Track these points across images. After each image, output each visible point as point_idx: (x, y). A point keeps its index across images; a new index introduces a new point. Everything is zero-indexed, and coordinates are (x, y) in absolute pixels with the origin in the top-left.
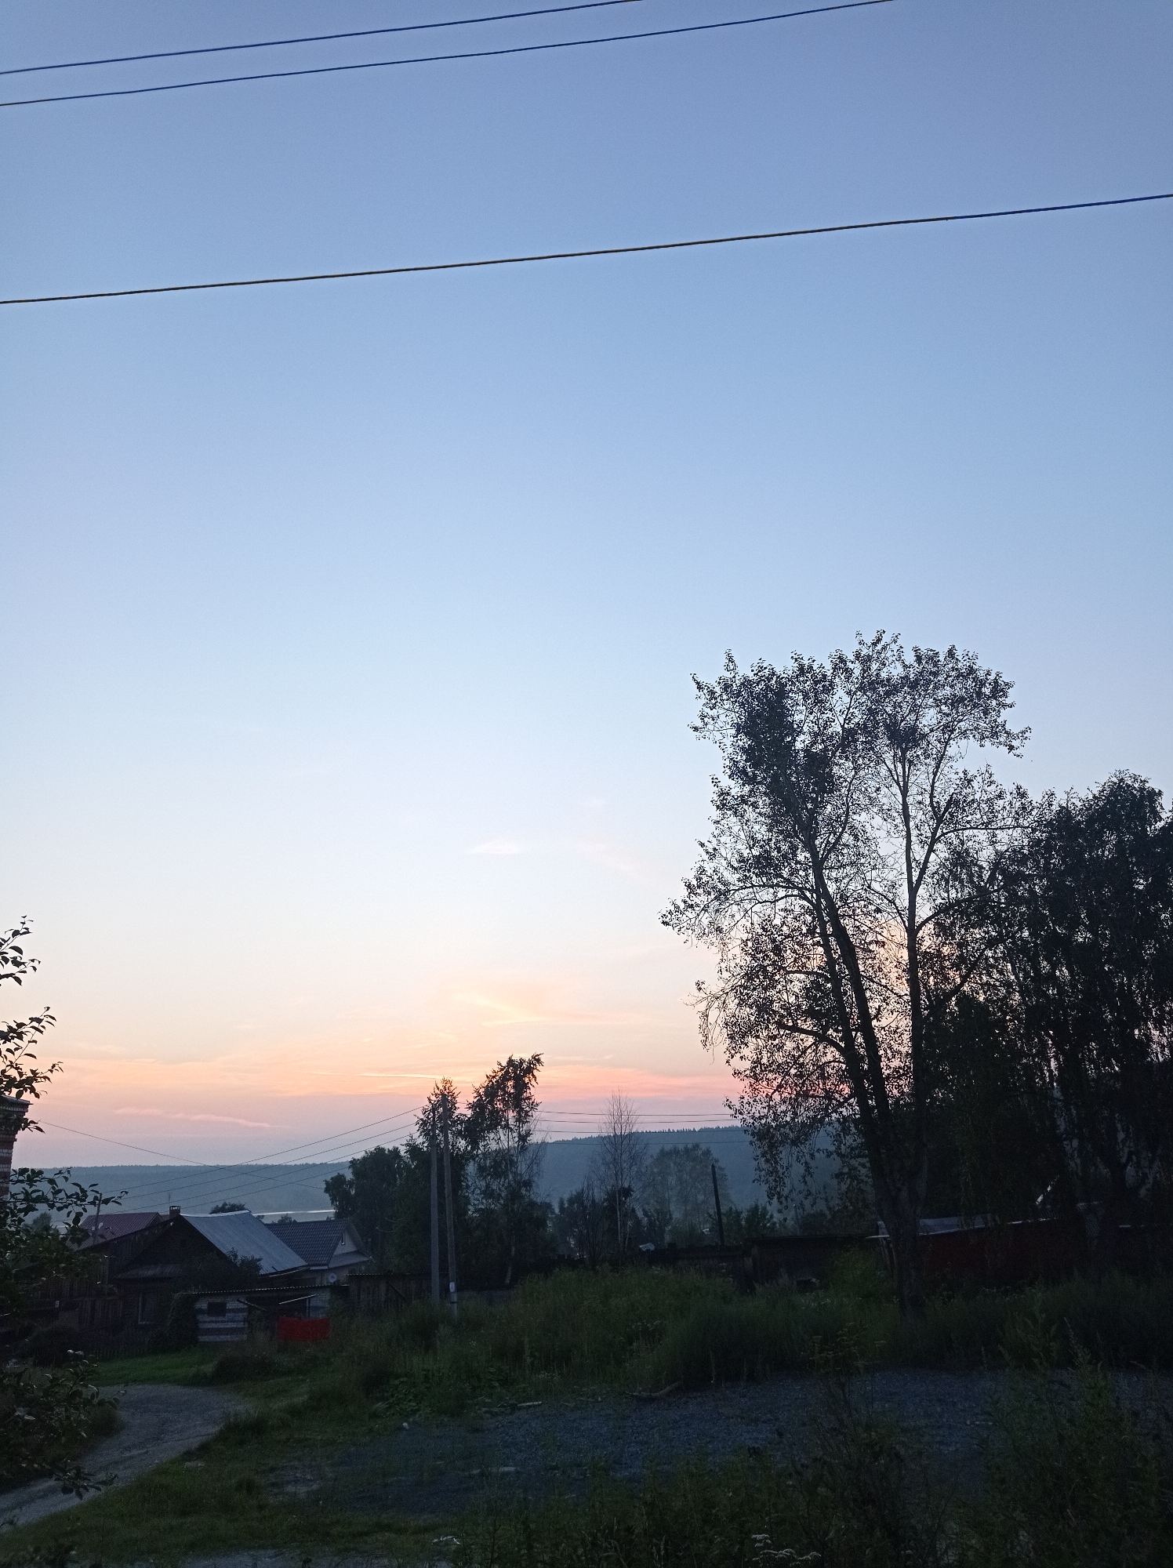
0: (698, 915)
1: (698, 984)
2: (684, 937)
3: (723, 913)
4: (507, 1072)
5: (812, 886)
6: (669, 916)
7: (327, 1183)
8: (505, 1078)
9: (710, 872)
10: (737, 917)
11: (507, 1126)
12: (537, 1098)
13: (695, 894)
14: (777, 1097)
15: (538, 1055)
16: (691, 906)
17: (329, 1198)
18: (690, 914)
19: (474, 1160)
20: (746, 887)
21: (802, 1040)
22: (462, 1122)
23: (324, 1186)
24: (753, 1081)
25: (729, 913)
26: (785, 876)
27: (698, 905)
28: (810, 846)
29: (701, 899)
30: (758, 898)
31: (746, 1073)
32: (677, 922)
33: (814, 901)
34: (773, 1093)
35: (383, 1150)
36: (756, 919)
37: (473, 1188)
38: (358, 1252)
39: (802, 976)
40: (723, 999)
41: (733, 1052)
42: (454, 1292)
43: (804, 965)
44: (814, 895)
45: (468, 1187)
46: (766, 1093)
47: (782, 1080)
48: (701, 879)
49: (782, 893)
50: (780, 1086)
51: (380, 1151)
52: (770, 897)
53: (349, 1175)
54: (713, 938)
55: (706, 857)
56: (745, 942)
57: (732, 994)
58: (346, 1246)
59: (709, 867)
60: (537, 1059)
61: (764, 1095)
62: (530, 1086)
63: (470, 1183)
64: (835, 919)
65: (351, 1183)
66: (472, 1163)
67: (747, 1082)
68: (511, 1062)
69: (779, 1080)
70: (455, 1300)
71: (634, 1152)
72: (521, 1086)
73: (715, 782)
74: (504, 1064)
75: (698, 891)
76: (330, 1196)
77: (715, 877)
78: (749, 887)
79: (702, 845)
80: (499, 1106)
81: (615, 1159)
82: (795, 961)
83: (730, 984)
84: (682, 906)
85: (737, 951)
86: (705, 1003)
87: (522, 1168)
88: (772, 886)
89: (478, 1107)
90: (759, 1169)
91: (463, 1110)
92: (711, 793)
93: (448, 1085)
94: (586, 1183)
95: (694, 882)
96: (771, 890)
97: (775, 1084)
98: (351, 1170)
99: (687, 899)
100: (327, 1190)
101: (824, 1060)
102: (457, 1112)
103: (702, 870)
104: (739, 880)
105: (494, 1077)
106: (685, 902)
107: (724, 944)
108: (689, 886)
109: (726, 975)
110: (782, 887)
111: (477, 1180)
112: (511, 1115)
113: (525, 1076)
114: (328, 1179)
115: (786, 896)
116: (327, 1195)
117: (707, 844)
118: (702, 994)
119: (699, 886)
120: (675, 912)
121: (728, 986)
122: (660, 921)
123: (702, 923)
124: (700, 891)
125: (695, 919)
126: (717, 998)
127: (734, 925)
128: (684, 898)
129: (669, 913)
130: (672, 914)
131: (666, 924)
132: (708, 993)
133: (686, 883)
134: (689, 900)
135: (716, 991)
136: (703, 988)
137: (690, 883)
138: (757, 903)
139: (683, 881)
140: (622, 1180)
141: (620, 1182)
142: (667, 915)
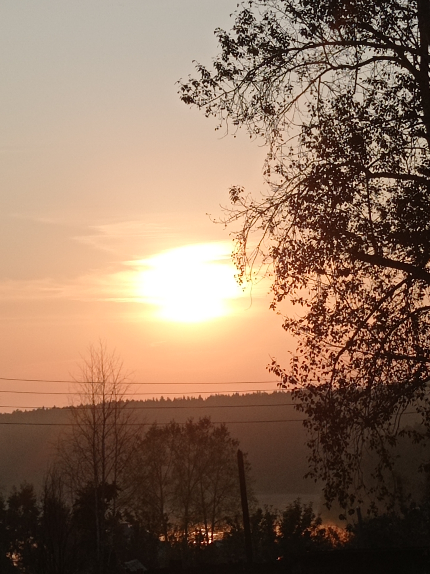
0: (239, 88)
1: (233, 191)
3: (275, 84)
5: (416, 44)
6: (193, 88)
9: (259, 20)
13: (236, 55)
16: (227, 74)
18: (227, 85)
20: (314, 45)
21: (388, 276)
24: (312, 335)
25: (284, 83)
26: (375, 27)
27: (236, 72)
30: (331, 61)
31: (303, 324)
32: (206, 97)
33: (417, 67)
34: (341, 353)
36: (325, 91)
40: (269, 214)
41: (281, 292)
43: (396, 165)
46: (329, 352)
47: (355, 334)
48: (244, 31)
50: (351, 343)
52: (351, 60)
56: (307, 129)
57: (285, 208)
61: (327, 355)
67: (303, 337)
69: (351, 334)
71: (123, 434)
75: (240, 50)
77: (267, 28)
78: (319, 45)
81: (93, 445)
82: (383, 155)
83: (282, 191)
84: (214, 73)
86: (242, 219)
88: (355, 44)
94: (50, 478)
95: (234, 36)
96: (352, 50)
97: (345, 339)
99: (222, 62)
101: (418, 305)
103: (247, 18)
104: (303, 32)
106: (218, 66)
107: (276, 132)
108: (226, 42)
115: (374, 59)
118: (239, 207)
119: (241, 42)
120: (203, 82)
121: (279, 194)
122: (181, 95)
123: (244, 100)
124: (243, 49)
125: (233, 93)
126: (261, 213)
127: (293, 102)
128: (219, 61)
129: (194, 83)
130: (199, 84)
131: (188, 100)
132: (248, 205)
133: (221, 36)
134: (225, 64)
135: (261, 202)
136: (240, 198)
137: (227, 38)
138: (330, 69)
139: (217, 34)
140: (103, 473)
141: (101, 477)
142: (190, 85)
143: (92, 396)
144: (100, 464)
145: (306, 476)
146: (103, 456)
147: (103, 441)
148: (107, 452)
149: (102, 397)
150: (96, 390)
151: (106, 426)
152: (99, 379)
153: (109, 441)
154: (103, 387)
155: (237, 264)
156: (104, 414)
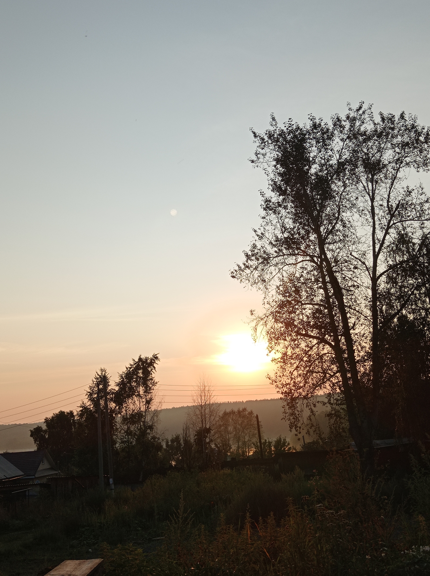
0: (252, 272)
1: (251, 311)
2: (243, 284)
3: (266, 271)
4: (138, 365)
5: (318, 254)
6: (235, 272)
7: (31, 431)
8: (137, 368)
9: (259, 247)
10: (274, 274)
11: (139, 395)
12: (156, 379)
13: (251, 260)
14: (295, 373)
15: (156, 355)
16: (247, 267)
17: (33, 440)
18: (248, 271)
19: (120, 414)
20: (280, 256)
21: (310, 341)
22: (113, 393)
23: (30, 433)
24: (282, 364)
25: (269, 271)
26: (302, 249)
27: (251, 266)
28: (317, 231)
29: (253, 263)
30: (286, 262)
31: (279, 360)
32: (240, 276)
33: (319, 263)
34: (293, 371)
35: (64, 412)
36: (285, 274)
37: (120, 430)
38: (52, 469)
39: (311, 306)
40: (265, 320)
41: (270, 349)
42: (112, 484)
43: (312, 299)
44: (319, 260)
45: (117, 429)
46: (289, 371)
47: (299, 364)
48: (253, 251)
49: (300, 258)
50: (297, 367)
51: (62, 413)
52: (293, 261)
53: (44, 427)
54: (261, 285)
55: (257, 238)
56: (278, 287)
57: (271, 317)
58: (44, 466)
59: (259, 244)
60: (156, 357)
61: (289, 372)
62: (152, 373)
63: (118, 427)
64: (331, 273)
65: (45, 431)
66: (119, 416)
67: (279, 365)
68: (140, 359)
69: (297, 364)
70: (113, 488)
71: (212, 408)
72: (147, 373)
73: (262, 194)
74: (137, 360)
75: (252, 258)
76: (33, 438)
77: (262, 250)
78: (282, 256)
79: (255, 231)
80: (134, 384)
81: (201, 413)
82: (307, 297)
83: (270, 311)
84: (243, 267)
85: (274, 292)
86: (255, 322)
87: (148, 418)
88: (294, 255)
89: (122, 384)
90: (285, 413)
91: (113, 386)
92: (261, 201)
93: (103, 373)
94: (185, 426)
95: (250, 253)
96: (294, 257)
97: (295, 366)
98: (45, 424)
99: (246, 263)
100: (31, 436)
101: (322, 352)
102: (109, 388)
103: (255, 246)
104: (276, 252)
105: (130, 368)
106: (244, 264)
107: (267, 289)
108: (247, 255)
109: (267, 306)
110: (301, 255)
111: (122, 426)
112: (141, 390)
113: (148, 367)
114: (32, 429)
115: (303, 261)
116: (32, 438)
117: (258, 230)
118: (253, 317)
119: (253, 255)
120: (239, 270)
121: (269, 312)
122: (231, 275)
123: (254, 277)
124: (253, 258)
125: (250, 274)
126: (262, 319)
127: (272, 278)
128: (244, 262)
129: (235, 271)
130: (237, 271)
131: (233, 277)
132: (257, 316)
133: (245, 253)
134: (247, 264)
135: (261, 315)
136: (254, 314)
137: (247, 253)
138: (286, 265)
139: (243, 252)
140: (205, 424)
141: (204, 425)
142: (234, 272)
144: (204, 420)
145: (282, 419)
146: (205, 417)
147: (205, 411)
148: (207, 416)
149: (204, 394)
150: (202, 391)
153: (207, 411)
155: (253, 339)
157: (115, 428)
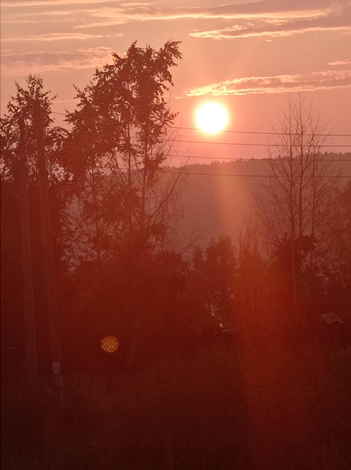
8: (124, 75)
11: (127, 147)
15: (174, 43)
19: (78, 195)
37: (77, 234)
62: (163, 89)
63: (73, 228)
66: (75, 199)
68: (133, 50)
74: (124, 55)
80: (116, 117)
81: (291, 197)
87: (151, 207)
89: (83, 118)
93: (36, 86)
102: (51, 126)
111: (83, 223)
113: (154, 72)
140: (300, 226)
141: (298, 229)
143: (289, 147)
144: (297, 216)
146: (301, 210)
147: (300, 194)
148: (305, 205)
149: (299, 149)
150: (294, 142)
151: (303, 178)
152: (297, 131)
153: (307, 192)
154: (301, 139)
156: (302, 167)
157: (64, 229)
